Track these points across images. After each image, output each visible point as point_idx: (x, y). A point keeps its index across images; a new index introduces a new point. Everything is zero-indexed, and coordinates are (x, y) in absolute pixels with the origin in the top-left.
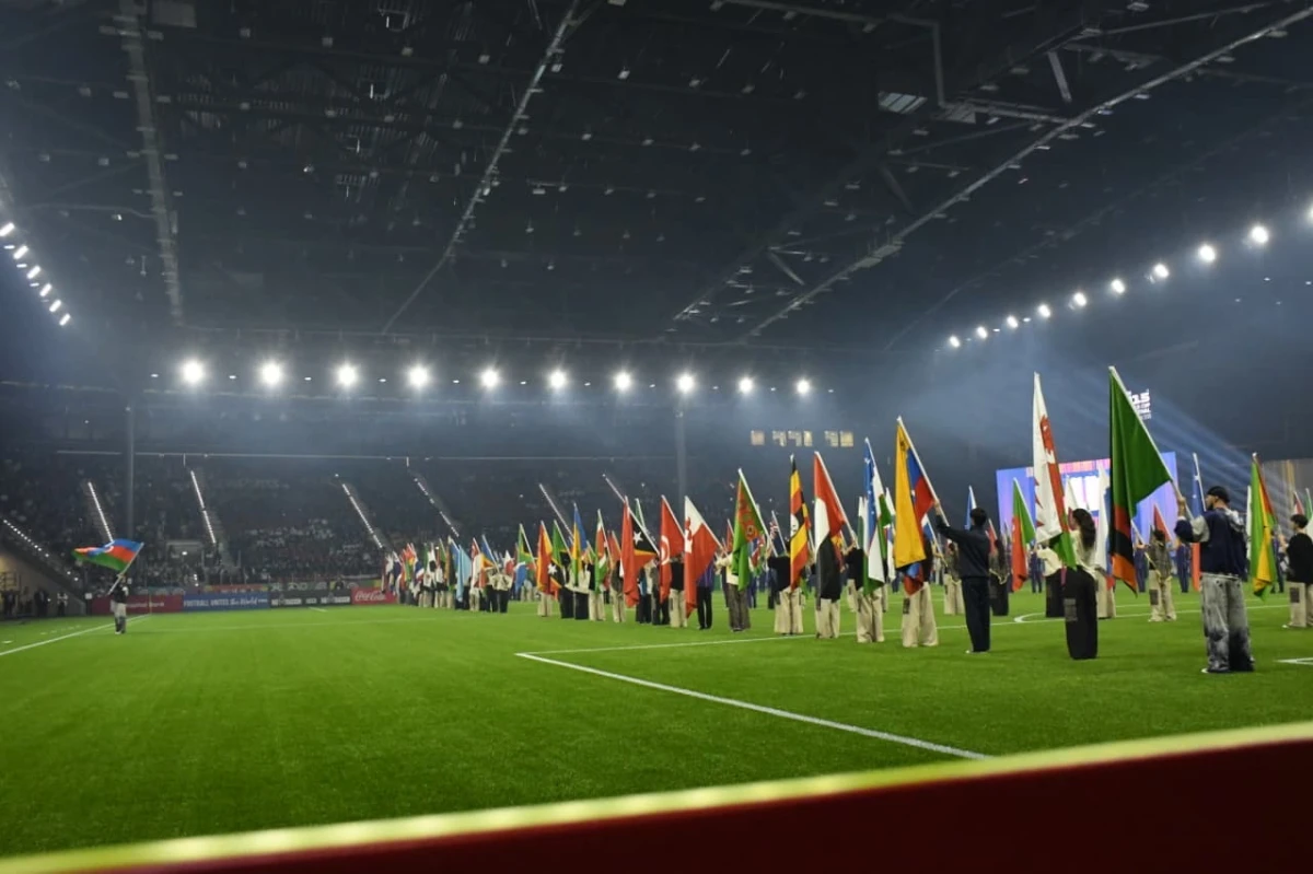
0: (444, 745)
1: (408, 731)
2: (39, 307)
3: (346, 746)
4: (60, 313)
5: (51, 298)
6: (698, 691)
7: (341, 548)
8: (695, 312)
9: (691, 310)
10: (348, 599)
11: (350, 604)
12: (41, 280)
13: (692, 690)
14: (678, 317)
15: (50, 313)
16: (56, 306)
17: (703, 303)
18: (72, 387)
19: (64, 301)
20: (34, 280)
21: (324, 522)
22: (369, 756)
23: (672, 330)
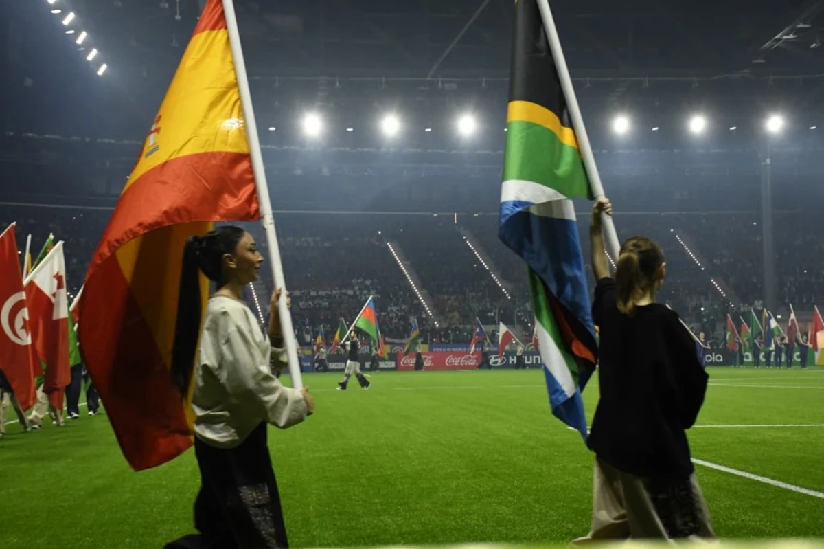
0: (486, 521)
1: (449, 505)
2: (76, 56)
3: (382, 518)
4: (97, 62)
5: (88, 47)
6: (780, 479)
7: (385, 310)
8: (791, 37)
9: (785, 36)
10: (392, 364)
11: (396, 369)
12: (77, 28)
13: (773, 478)
14: (768, 44)
15: (88, 62)
16: (92, 55)
17: (801, 26)
18: (112, 141)
19: (99, 49)
20: (69, 28)
21: (368, 283)
22: (405, 529)
23: (760, 61)
